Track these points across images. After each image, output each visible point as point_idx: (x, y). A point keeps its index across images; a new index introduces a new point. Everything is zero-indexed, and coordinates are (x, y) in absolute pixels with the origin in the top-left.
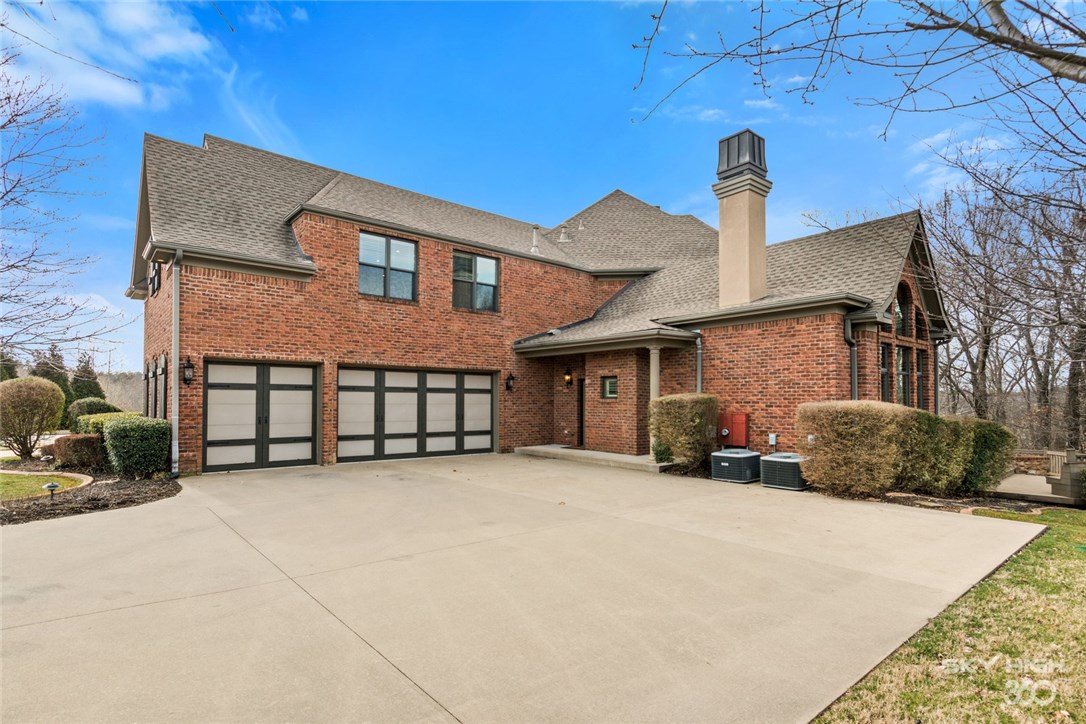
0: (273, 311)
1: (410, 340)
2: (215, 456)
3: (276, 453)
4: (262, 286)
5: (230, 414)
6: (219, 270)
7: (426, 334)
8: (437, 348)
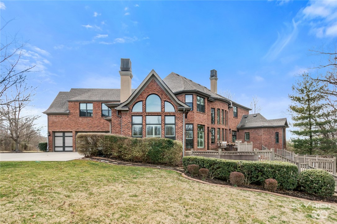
0: (63, 122)
1: (91, 125)
2: (57, 149)
3: (66, 149)
4: (61, 117)
5: (59, 142)
6: (54, 115)
7: (95, 124)
8: (98, 126)
